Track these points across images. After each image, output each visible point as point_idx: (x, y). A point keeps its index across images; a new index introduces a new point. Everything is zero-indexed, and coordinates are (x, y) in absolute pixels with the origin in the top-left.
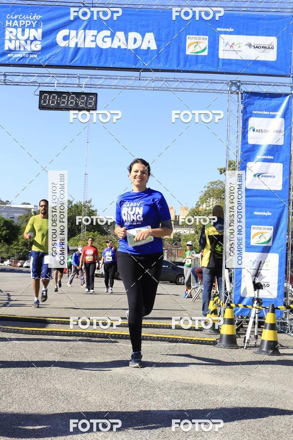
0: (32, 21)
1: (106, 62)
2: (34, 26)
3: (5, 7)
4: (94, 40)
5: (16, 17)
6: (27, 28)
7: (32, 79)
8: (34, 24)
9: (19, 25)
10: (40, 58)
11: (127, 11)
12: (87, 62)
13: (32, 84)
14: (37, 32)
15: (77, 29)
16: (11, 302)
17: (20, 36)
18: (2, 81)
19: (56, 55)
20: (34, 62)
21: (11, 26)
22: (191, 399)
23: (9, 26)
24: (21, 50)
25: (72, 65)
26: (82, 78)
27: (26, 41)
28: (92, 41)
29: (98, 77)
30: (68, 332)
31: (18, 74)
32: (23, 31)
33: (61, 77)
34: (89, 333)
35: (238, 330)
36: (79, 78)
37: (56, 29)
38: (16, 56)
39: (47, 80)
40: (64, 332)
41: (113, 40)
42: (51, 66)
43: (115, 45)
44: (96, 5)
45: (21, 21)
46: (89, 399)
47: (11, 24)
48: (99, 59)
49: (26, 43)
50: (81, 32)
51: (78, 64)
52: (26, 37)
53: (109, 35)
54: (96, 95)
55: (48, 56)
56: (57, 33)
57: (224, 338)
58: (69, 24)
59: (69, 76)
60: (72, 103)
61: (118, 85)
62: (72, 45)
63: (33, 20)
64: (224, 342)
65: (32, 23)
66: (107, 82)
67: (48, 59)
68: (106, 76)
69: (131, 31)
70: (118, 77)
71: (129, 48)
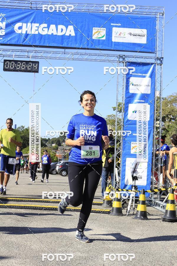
1: (44, 42)
2: (1, 21)
10: (4, 40)
12: (33, 42)
14: (2, 24)
15: (27, 22)
19: (14, 38)
22: (94, 247)
25: (24, 44)
28: (36, 30)
29: (39, 52)
35: (123, 204)
36: (28, 52)
37: (14, 22)
39: (9, 53)
40: (18, 206)
41: (48, 29)
42: (11, 44)
43: (50, 33)
44: (39, 8)
46: (32, 247)
48: (40, 41)
50: (29, 24)
51: (27, 44)
53: (46, 26)
54: (38, 62)
55: (9, 39)
56: (14, 26)
57: (115, 209)
58: (22, 20)
59: (22, 51)
61: (51, 56)
62: (24, 32)
64: (114, 212)
66: (45, 55)
67: (9, 41)
68: (44, 51)
69: (59, 24)
70: (51, 52)
71: (58, 34)
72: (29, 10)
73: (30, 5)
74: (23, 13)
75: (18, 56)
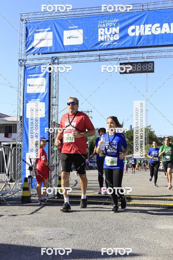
1: (158, 42)
2: (114, 26)
3: (97, 17)
5: (104, 22)
6: (110, 27)
7: (115, 57)
8: (114, 25)
9: (106, 26)
10: (119, 44)
11: (169, 10)
12: (147, 43)
13: (115, 60)
14: (116, 29)
15: (140, 25)
17: (106, 32)
18: (98, 59)
19: (128, 41)
20: (116, 47)
23: (100, 28)
24: (108, 40)
25: (138, 46)
26: (144, 53)
28: (149, 31)
29: (154, 51)
30: (144, 204)
31: (107, 54)
32: (108, 29)
33: (132, 54)
36: (142, 53)
37: (127, 26)
38: (105, 44)
39: (124, 56)
40: (142, 204)
41: (161, 29)
42: (125, 48)
43: (163, 32)
44: (150, 9)
45: (107, 24)
47: (101, 26)
48: (154, 41)
49: (111, 36)
50: (142, 26)
51: (141, 45)
52: (110, 33)
53: (159, 26)
54: (153, 62)
55: (123, 42)
56: (128, 28)
58: (135, 23)
59: (136, 53)
60: (139, 68)
61: (166, 55)
62: (137, 34)
63: (113, 22)
65: (113, 24)
66: (159, 54)
67: (124, 44)
69: (172, 22)
70: (166, 51)
71: (172, 33)
72: (141, 12)
73: (142, 8)
74: (135, 16)
75: (133, 59)
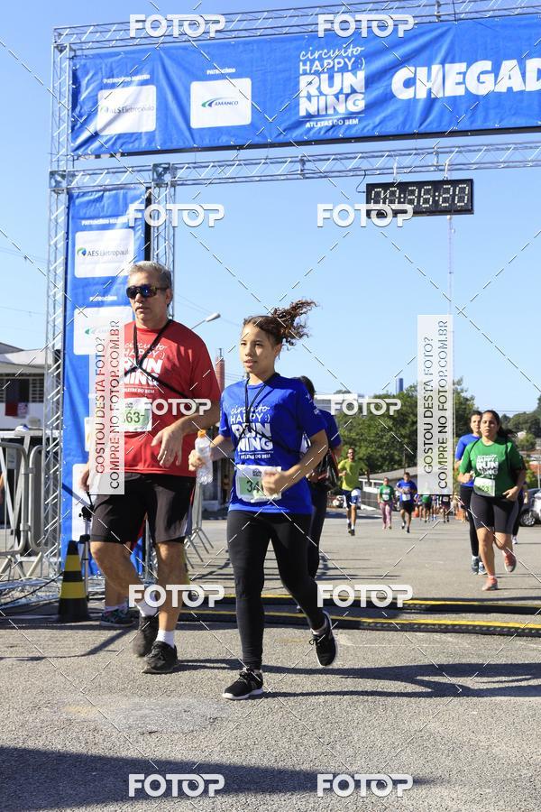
0: (346, 60)
1: (486, 119)
2: (350, 68)
3: (296, 39)
4: (462, 80)
5: (316, 55)
6: (337, 72)
7: (352, 164)
8: (350, 64)
10: (365, 123)
11: (522, 20)
12: (450, 123)
13: (351, 173)
14: (356, 77)
15: (428, 64)
16: (330, 572)
17: (325, 88)
18: (299, 172)
19: (392, 116)
20: (353, 133)
21: (308, 71)
23: (305, 73)
24: (329, 112)
25: (423, 132)
26: (442, 153)
27: (337, 97)
28: (458, 84)
29: (472, 148)
30: (440, 625)
31: (327, 157)
32: (331, 78)
33: (404, 155)
34: (481, 627)
36: (437, 153)
37: (390, 69)
38: (320, 125)
39: (379, 163)
40: (434, 625)
42: (385, 136)
44: (462, 16)
45: (326, 62)
46: (495, 750)
47: (308, 68)
48: (473, 115)
49: (338, 99)
50: (436, 68)
51: (434, 128)
52: (336, 89)
53: (489, 68)
54: (470, 182)
55: (377, 120)
56: (393, 76)
58: (413, 57)
59: (418, 152)
60: (426, 201)
61: (511, 159)
62: (422, 95)
65: (345, 63)
66: (491, 156)
67: (378, 125)
68: (487, 145)
69: (530, 56)
70: (510, 146)
71: (528, 89)
72: (435, 26)
73: (435, 11)
74: (415, 37)
75: (408, 170)
